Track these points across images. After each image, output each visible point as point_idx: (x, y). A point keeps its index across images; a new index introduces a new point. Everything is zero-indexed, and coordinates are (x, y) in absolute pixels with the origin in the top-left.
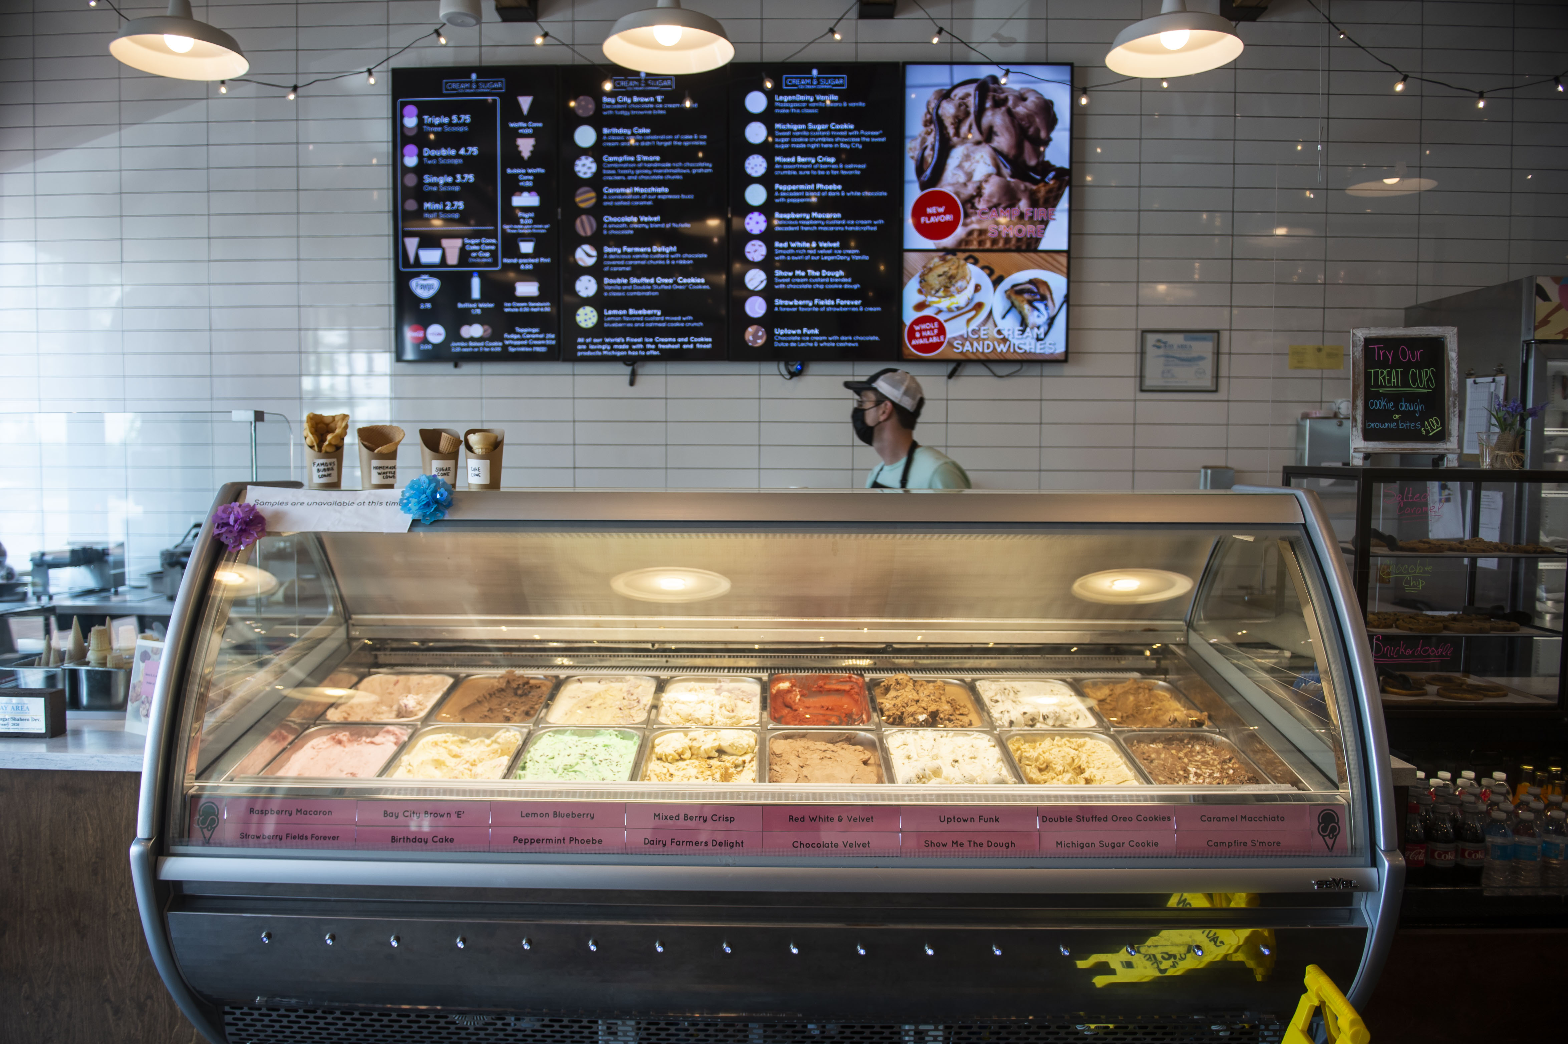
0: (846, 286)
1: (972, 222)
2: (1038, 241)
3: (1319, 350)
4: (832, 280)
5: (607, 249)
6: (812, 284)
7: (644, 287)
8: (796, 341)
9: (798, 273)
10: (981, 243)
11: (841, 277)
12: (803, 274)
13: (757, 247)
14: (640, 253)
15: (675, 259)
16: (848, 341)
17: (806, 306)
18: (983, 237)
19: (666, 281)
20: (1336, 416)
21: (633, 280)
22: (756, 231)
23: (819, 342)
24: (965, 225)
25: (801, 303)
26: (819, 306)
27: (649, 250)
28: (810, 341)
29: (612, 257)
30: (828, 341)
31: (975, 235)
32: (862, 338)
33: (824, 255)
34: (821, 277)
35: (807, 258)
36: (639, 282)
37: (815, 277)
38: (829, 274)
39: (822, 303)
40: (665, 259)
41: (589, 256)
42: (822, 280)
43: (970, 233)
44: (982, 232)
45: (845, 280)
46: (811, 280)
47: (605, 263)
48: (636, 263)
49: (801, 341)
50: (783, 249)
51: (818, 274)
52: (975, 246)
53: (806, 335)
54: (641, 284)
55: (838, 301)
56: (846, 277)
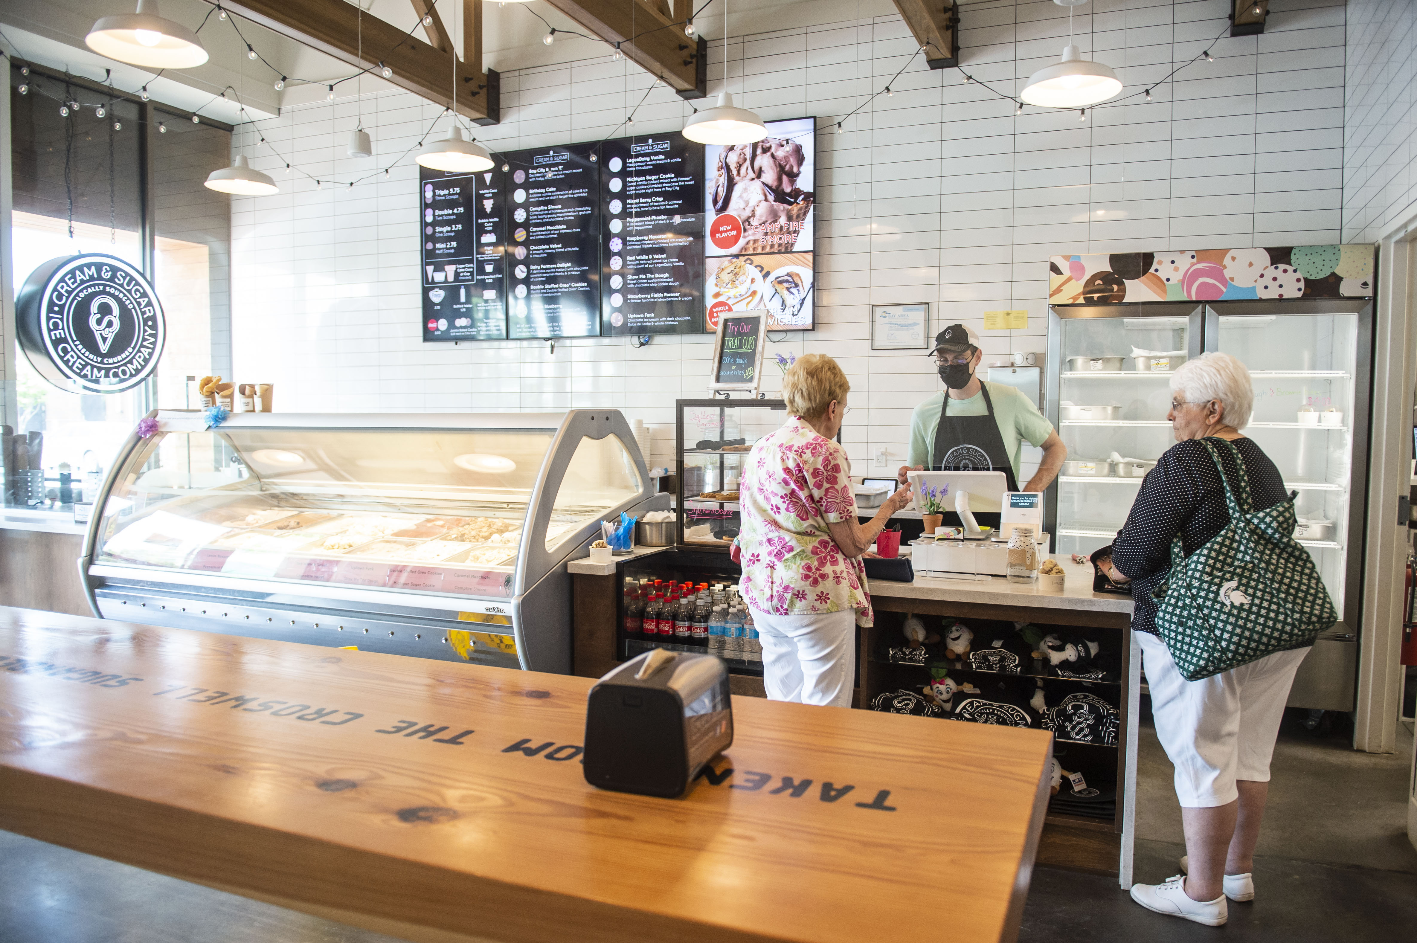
0: (670, 284)
1: (749, 235)
2: (792, 245)
3: (1008, 314)
4: (662, 280)
5: (532, 267)
6: (650, 283)
7: (553, 291)
8: (640, 322)
9: (641, 276)
10: (754, 249)
11: (667, 278)
12: (644, 277)
13: (617, 261)
14: (550, 269)
15: (570, 271)
16: (672, 321)
17: (646, 298)
18: (756, 245)
19: (565, 286)
20: (1012, 365)
21: (547, 286)
22: (616, 251)
23: (655, 322)
24: (744, 237)
25: (643, 296)
26: (654, 298)
27: (555, 266)
28: (649, 322)
29: (535, 272)
30: (660, 321)
31: (751, 243)
32: (680, 319)
33: (657, 263)
34: (655, 278)
35: (646, 266)
36: (550, 287)
37: (652, 279)
38: (660, 276)
39: (655, 296)
40: (564, 272)
41: (523, 272)
42: (656, 281)
43: (748, 243)
44: (755, 241)
45: (669, 280)
46: (649, 281)
47: (532, 276)
48: (548, 275)
49: (644, 322)
50: (632, 261)
51: (653, 276)
52: (751, 251)
53: (646, 318)
54: (551, 289)
55: (665, 294)
56: (669, 277)
